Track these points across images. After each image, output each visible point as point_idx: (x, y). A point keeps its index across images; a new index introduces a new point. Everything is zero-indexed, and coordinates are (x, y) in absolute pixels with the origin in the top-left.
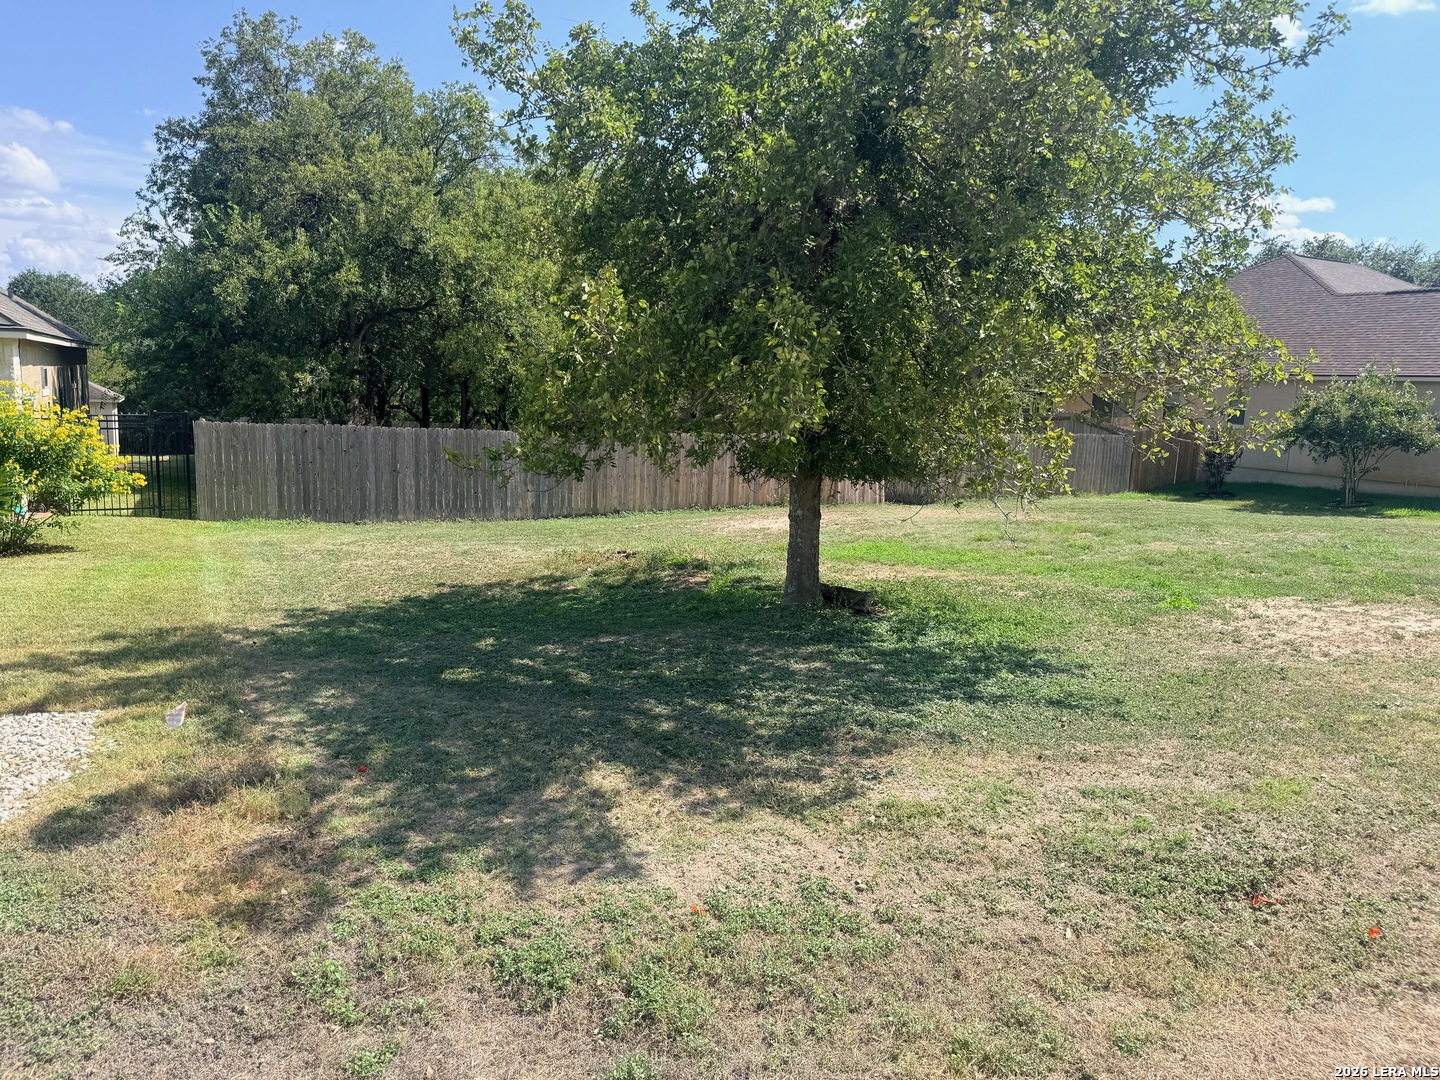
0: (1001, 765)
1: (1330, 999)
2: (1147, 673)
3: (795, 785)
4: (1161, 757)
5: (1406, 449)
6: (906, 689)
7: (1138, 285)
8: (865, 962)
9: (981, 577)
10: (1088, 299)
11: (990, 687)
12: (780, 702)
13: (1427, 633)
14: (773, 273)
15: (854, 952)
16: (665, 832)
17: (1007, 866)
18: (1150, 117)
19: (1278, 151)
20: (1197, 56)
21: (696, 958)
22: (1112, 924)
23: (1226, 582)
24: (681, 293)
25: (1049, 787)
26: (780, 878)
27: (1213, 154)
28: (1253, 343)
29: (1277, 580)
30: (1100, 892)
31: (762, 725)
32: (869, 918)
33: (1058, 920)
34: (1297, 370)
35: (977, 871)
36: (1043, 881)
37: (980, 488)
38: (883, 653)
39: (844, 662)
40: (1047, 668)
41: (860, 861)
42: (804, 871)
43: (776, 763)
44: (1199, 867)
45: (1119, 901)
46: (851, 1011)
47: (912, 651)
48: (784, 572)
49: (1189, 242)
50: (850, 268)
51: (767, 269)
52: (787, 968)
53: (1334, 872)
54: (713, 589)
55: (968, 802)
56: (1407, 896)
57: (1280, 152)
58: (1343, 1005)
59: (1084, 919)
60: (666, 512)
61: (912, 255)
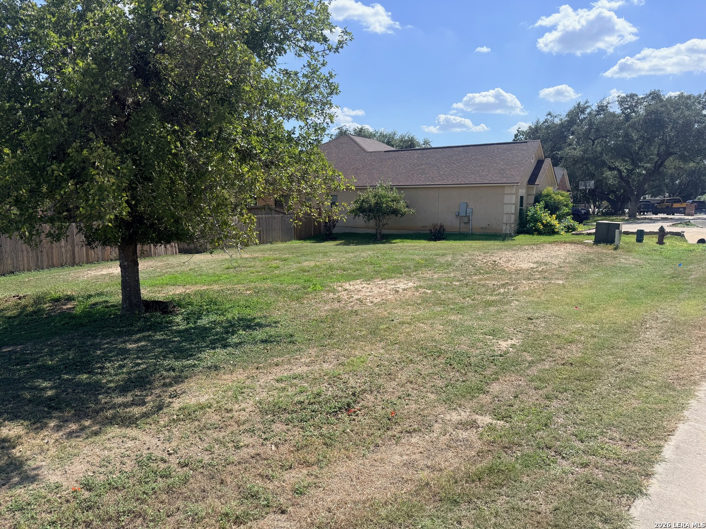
0: (240, 375)
1: (378, 446)
2: (304, 321)
3: (132, 409)
4: (310, 357)
5: (397, 215)
6: (192, 348)
7: (281, 147)
8: (174, 489)
9: (229, 286)
10: (260, 153)
11: (235, 339)
12: (121, 367)
13: (407, 288)
14: (91, 135)
15: (168, 486)
16: (53, 451)
17: (244, 423)
18: (277, 68)
19: (333, 90)
20: (294, 43)
21: (77, 515)
22: (292, 438)
23: (335, 277)
24: (34, 145)
25: (262, 381)
26: (125, 460)
27: (307, 89)
28: (331, 173)
29: (354, 273)
30: (286, 425)
31: (111, 381)
32: (176, 466)
33: (268, 443)
34: (349, 185)
35: (230, 429)
36: (261, 426)
37: (217, 244)
38: (179, 332)
39: (158, 339)
40: (260, 325)
41: (169, 440)
42: (139, 453)
43: (120, 400)
44: (326, 403)
45: (294, 426)
46: (168, 516)
47: (194, 328)
48: (121, 296)
49: (301, 128)
50: (137, 134)
51: (88, 133)
52: (133, 505)
53: (378, 392)
54: (78, 310)
55: (224, 397)
56: (404, 396)
57: (334, 89)
58: (383, 447)
59: (280, 439)
60: (46, 270)
61: (171, 128)
